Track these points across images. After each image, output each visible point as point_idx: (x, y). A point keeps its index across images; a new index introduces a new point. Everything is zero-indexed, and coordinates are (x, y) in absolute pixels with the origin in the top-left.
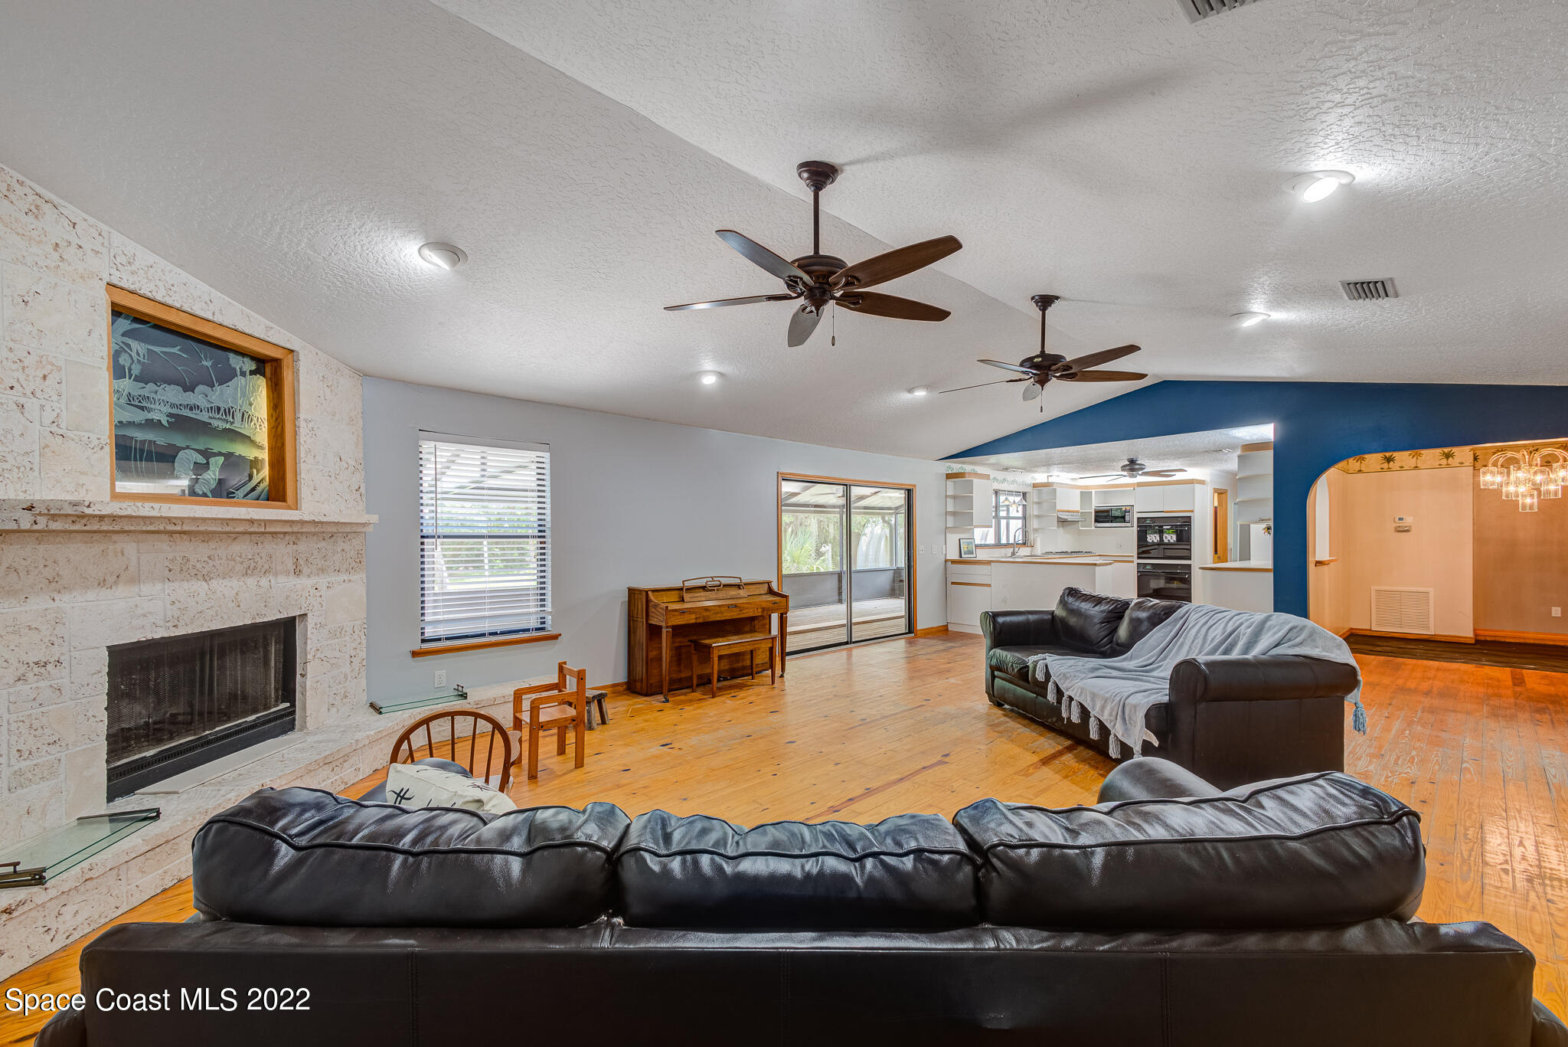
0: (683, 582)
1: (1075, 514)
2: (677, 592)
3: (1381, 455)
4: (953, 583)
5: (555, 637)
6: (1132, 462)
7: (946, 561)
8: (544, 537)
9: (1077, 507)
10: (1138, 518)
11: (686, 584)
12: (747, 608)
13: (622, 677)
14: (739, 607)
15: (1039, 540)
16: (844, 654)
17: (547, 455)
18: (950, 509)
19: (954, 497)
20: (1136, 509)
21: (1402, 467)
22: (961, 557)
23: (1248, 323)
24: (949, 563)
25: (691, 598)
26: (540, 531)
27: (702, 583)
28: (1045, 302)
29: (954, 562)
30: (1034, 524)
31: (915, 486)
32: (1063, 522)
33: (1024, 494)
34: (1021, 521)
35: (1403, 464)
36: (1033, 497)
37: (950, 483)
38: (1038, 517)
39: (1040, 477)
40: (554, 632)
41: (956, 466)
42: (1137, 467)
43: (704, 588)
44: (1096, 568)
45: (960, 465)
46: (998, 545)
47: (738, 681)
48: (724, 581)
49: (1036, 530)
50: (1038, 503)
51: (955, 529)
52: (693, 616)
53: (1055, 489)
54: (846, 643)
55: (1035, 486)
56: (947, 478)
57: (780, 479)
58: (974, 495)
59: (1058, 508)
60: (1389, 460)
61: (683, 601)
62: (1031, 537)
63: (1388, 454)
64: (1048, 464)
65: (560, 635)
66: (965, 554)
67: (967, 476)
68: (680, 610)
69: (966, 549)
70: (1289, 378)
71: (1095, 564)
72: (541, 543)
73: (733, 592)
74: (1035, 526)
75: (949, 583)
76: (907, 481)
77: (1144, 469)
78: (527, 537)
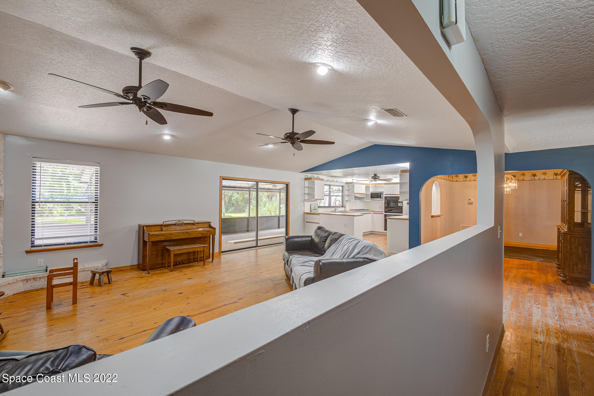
0: (163, 222)
1: (363, 195)
2: (160, 227)
3: (463, 175)
4: (306, 222)
5: (101, 245)
6: (375, 175)
7: (304, 213)
8: (97, 203)
9: (364, 192)
10: (385, 197)
11: (165, 223)
12: (193, 234)
13: (136, 263)
14: (188, 233)
15: (347, 204)
16: (254, 251)
17: (99, 168)
18: (306, 192)
19: (308, 187)
20: (384, 193)
21: (470, 180)
22: (311, 211)
23: (370, 124)
24: (305, 214)
25: (166, 229)
26: (95, 200)
27: (174, 222)
28: (294, 111)
29: (307, 213)
30: (346, 198)
31: (289, 183)
32: (356, 198)
33: (343, 186)
34: (341, 197)
35: (470, 179)
36: (346, 188)
37: (307, 182)
38: (348, 195)
39: (349, 180)
40: (100, 243)
41: (309, 175)
42: (377, 177)
43: (175, 225)
44: (355, 217)
45: (311, 175)
46: (329, 206)
47: (191, 264)
48: (185, 222)
49: (347, 201)
50: (348, 190)
51: (308, 200)
52: (164, 237)
53: (354, 185)
54: (255, 247)
55: (346, 183)
56: (305, 180)
57: (221, 179)
58: (315, 187)
59: (355, 192)
60: (466, 177)
61: (162, 230)
62: (345, 203)
63: (466, 175)
64: (352, 175)
65: (103, 244)
66: (313, 210)
67: (313, 179)
68: (156, 234)
69: (313, 208)
70: (411, 145)
71: (354, 216)
72: (95, 205)
73: (189, 227)
74: (347, 199)
75: (305, 222)
76: (286, 180)
77: (379, 178)
78: (88, 202)
